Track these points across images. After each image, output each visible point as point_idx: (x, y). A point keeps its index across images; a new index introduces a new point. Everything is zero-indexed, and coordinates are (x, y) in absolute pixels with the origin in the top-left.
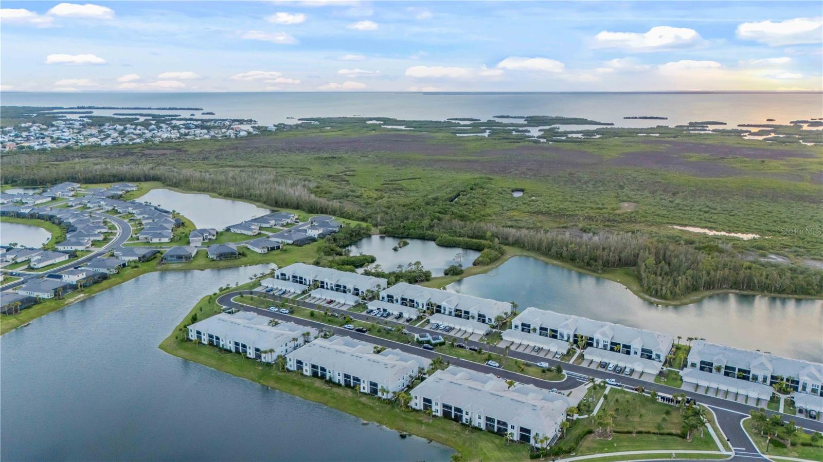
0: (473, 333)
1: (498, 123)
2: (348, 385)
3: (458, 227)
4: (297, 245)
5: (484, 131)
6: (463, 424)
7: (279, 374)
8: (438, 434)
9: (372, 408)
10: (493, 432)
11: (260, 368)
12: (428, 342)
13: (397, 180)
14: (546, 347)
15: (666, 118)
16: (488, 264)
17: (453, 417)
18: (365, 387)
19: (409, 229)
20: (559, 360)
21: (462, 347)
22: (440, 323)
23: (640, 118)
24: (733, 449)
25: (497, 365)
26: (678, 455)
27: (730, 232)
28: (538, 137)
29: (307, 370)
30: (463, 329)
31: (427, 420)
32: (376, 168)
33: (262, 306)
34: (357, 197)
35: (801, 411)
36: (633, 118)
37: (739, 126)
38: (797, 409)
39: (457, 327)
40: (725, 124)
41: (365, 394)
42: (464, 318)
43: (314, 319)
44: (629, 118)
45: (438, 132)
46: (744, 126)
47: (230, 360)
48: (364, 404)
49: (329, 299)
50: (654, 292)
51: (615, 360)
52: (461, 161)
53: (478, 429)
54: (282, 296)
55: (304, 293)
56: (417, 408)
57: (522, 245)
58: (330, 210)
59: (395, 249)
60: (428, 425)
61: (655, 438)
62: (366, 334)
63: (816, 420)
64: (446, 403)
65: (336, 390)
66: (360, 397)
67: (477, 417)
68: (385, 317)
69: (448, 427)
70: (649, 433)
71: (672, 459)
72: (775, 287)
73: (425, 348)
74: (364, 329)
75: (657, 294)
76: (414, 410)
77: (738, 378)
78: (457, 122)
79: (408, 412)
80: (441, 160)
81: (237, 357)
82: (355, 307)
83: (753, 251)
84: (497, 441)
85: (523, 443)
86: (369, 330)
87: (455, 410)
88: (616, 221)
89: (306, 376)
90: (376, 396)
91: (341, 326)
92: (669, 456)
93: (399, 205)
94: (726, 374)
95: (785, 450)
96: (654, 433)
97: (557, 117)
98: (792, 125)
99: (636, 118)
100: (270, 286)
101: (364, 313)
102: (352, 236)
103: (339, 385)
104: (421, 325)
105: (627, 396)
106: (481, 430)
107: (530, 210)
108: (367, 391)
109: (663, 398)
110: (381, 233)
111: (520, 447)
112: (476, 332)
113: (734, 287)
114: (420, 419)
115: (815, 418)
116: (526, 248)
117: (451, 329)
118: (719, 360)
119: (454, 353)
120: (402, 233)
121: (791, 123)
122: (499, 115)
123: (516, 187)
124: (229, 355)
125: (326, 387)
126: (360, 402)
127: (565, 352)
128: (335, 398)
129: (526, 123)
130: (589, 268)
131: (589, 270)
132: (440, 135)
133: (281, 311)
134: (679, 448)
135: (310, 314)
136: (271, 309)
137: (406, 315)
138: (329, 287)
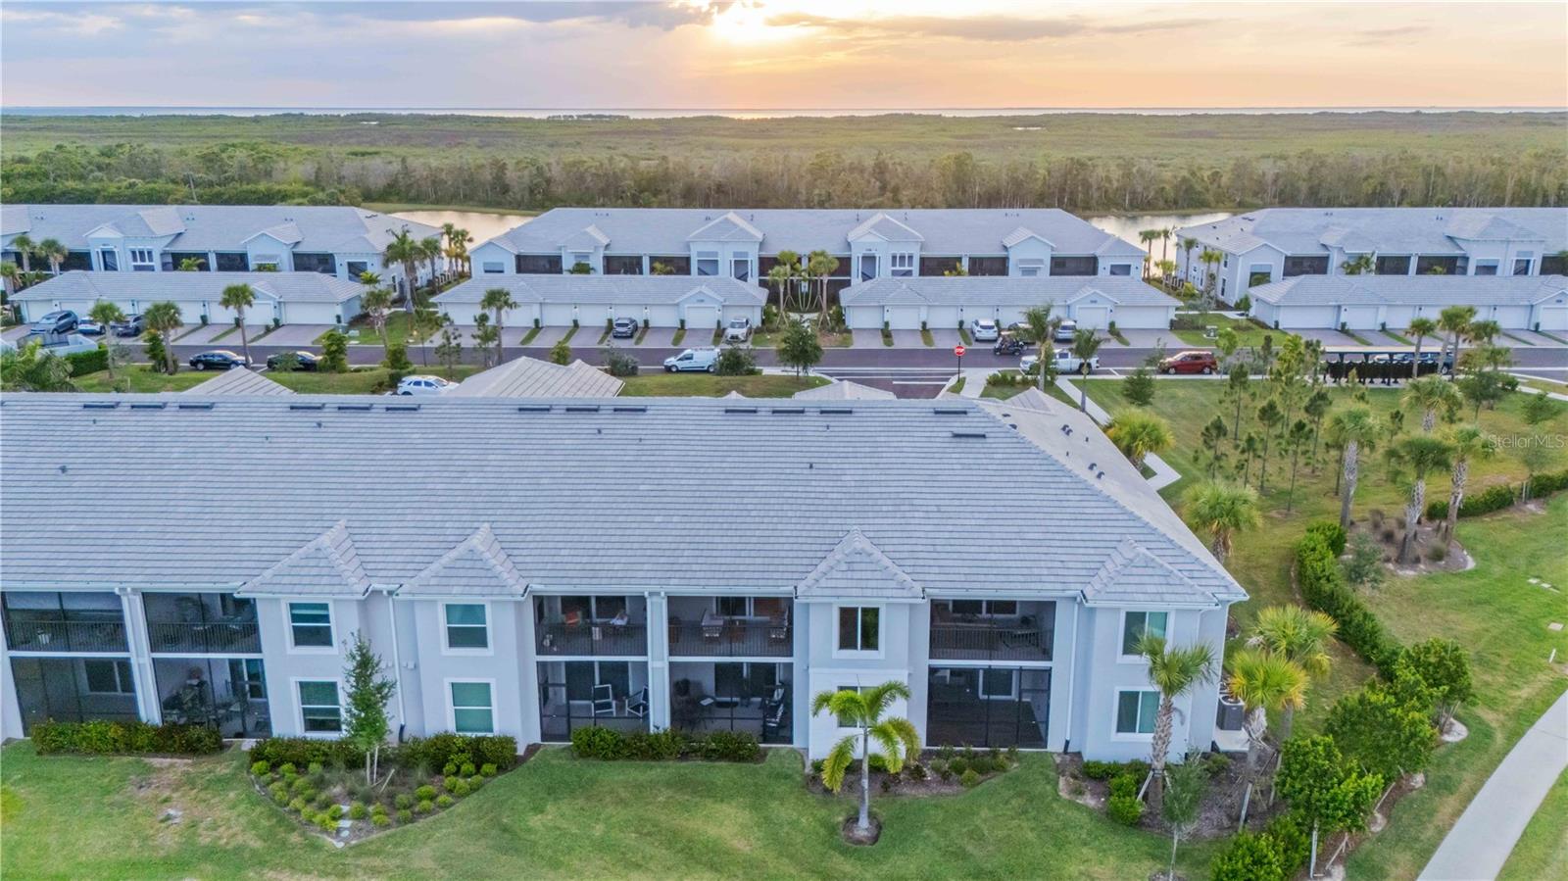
0: (278, 321)
17: (149, 709)
72: (1134, 193)
87: (159, 638)
127: (757, 321)
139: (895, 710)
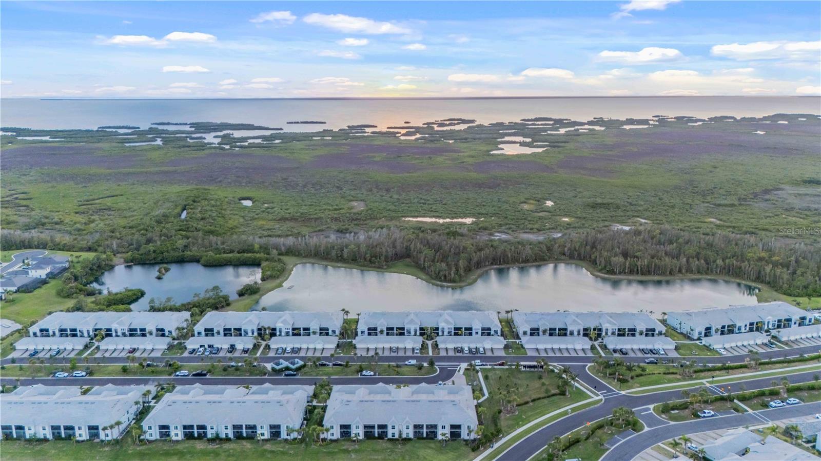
0: (323, 349)
1: (163, 130)
2: (239, 437)
3: (219, 243)
4: (24, 292)
5: (154, 140)
6: (390, 440)
7: (138, 449)
8: (372, 457)
9: (283, 453)
10: (424, 439)
11: (107, 449)
12: (287, 368)
13: (94, 200)
14: (401, 346)
15: (325, 123)
16: (278, 277)
17: (376, 435)
18: (264, 432)
19: (162, 253)
20: (419, 355)
21: (324, 365)
22: (284, 346)
23: (302, 123)
24: (599, 393)
25: (372, 373)
26: (573, 410)
27: (453, 218)
28: (218, 144)
29: (177, 434)
30: (311, 346)
31: (353, 447)
32: (53, 187)
33: (39, 375)
34: (56, 223)
35: (615, 351)
36: (295, 123)
37: (388, 128)
38: (612, 351)
39: (304, 346)
40: (376, 127)
41: (266, 440)
42: (304, 335)
43: (128, 375)
44: (292, 123)
45: (99, 142)
46: (391, 128)
47: (53, 451)
48: (272, 452)
49: (128, 347)
50: (443, 278)
51: (466, 343)
52: (157, 173)
53: (407, 440)
54: (57, 356)
55: (87, 347)
56: (334, 438)
57: (297, 253)
58: (36, 243)
59: (159, 278)
60: (356, 451)
61: (546, 401)
62: (208, 377)
63: (627, 356)
64: (367, 423)
65: (226, 446)
66: (263, 445)
67: (405, 427)
68: (216, 353)
69: (379, 447)
70: (539, 399)
71: (570, 415)
72: (522, 258)
73: (286, 375)
74: (205, 372)
75: (446, 279)
76: (332, 441)
77: (559, 335)
78: (114, 130)
79: (327, 445)
80: (131, 173)
81: (60, 444)
82: (168, 349)
83: (481, 232)
84: (432, 445)
85: (455, 440)
86: (209, 371)
87: (378, 429)
88: (360, 219)
89: (177, 441)
90: (279, 439)
91: (170, 375)
92: (566, 413)
93: (124, 228)
94: (551, 335)
95: (629, 384)
96: (543, 398)
97: (222, 123)
98: (426, 126)
99: (298, 123)
100: (32, 348)
101: (186, 354)
102: (91, 269)
103: (228, 439)
104: (263, 353)
105: (498, 372)
106: (410, 439)
107: (274, 218)
108: (267, 436)
109: (525, 366)
110: (126, 261)
111: (455, 444)
112: (326, 346)
113: (494, 263)
114: (344, 447)
115: (626, 354)
116: (302, 255)
117: (300, 349)
118: (544, 325)
119: (321, 373)
120: (154, 259)
121: (423, 124)
122: (158, 122)
123: (241, 196)
124: (46, 446)
125: (211, 447)
126: (266, 451)
127: (421, 347)
128: (233, 456)
129: (193, 129)
130: (373, 265)
131: (374, 267)
132: (105, 145)
133: (74, 375)
134: (567, 404)
135: (122, 370)
136: (59, 376)
137: (239, 347)
138: (119, 333)
139: (447, 435)
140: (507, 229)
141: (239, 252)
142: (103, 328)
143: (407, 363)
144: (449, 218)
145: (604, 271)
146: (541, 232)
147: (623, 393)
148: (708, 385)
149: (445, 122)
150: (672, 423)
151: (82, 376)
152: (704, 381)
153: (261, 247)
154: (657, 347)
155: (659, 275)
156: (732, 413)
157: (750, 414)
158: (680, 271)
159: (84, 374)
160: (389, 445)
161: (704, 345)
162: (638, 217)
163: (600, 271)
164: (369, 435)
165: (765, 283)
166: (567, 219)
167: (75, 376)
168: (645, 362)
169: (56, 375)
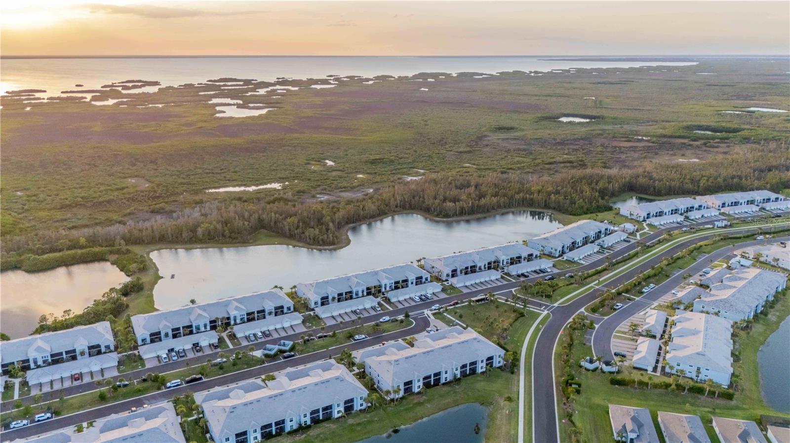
2: (316, 421)
6: (444, 384)
10: (469, 376)
12: (281, 351)
14: (361, 307)
16: (146, 269)
17: (433, 383)
18: (341, 409)
20: (382, 312)
21: (310, 340)
22: (251, 333)
24: (542, 309)
25: (365, 336)
29: (255, 437)
30: (277, 327)
31: (422, 399)
35: (519, 276)
37: (62, 92)
38: (517, 276)
39: (271, 328)
40: (45, 91)
42: (258, 319)
43: (107, 402)
46: (67, 92)
48: (359, 424)
49: (67, 375)
50: (321, 242)
51: (413, 293)
56: (400, 396)
60: (428, 401)
61: (518, 324)
62: (204, 380)
63: (530, 278)
64: (426, 375)
65: (313, 433)
66: (345, 421)
67: (455, 370)
68: (186, 356)
71: (543, 330)
73: (285, 358)
74: (200, 376)
75: (325, 243)
76: (400, 399)
77: (471, 273)
79: (398, 403)
82: (120, 365)
83: (304, 195)
87: (434, 377)
88: (161, 197)
90: (356, 411)
91: (161, 389)
92: (537, 330)
94: (465, 273)
95: (555, 298)
96: (514, 322)
98: (108, 89)
103: (309, 427)
104: (234, 343)
106: (458, 379)
107: (53, 206)
108: (343, 412)
111: (494, 373)
114: (416, 401)
115: (528, 276)
117: (269, 332)
118: (460, 266)
119: (316, 347)
127: (377, 305)
128: (327, 439)
130: (237, 241)
131: (239, 243)
133: (36, 419)
134: (532, 322)
135: (99, 399)
136: (16, 426)
137: (204, 343)
138: (40, 362)
139: (484, 368)
140: (322, 190)
141: (68, 249)
142: (15, 360)
143: (381, 320)
144: (254, 185)
145: (441, 216)
146: (355, 189)
147: (556, 305)
148: (597, 287)
149: (127, 84)
150: (606, 318)
151: (48, 418)
152: (592, 285)
153: (87, 241)
154: (543, 267)
155: (480, 213)
156: (629, 303)
157: (638, 301)
158: (493, 208)
159: (49, 415)
160: (446, 389)
161: (566, 260)
162: (414, 168)
163: (437, 216)
164: (427, 385)
165: (552, 208)
166: (361, 176)
167: (39, 421)
168: (546, 280)
169: (12, 426)
